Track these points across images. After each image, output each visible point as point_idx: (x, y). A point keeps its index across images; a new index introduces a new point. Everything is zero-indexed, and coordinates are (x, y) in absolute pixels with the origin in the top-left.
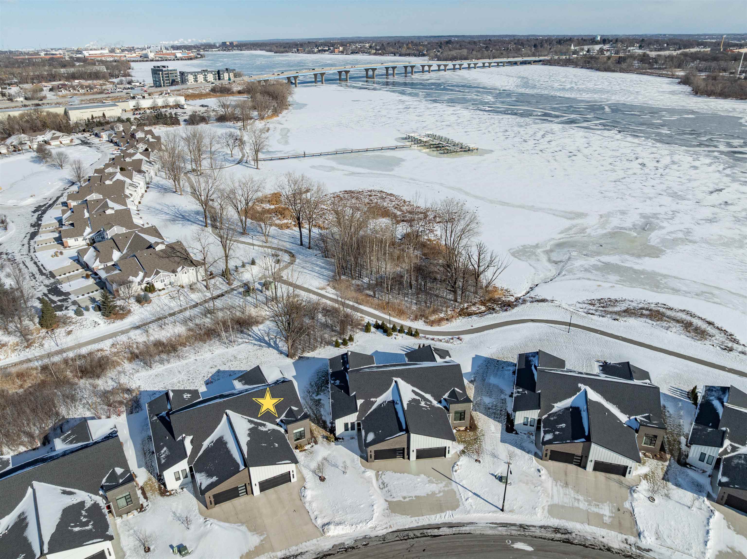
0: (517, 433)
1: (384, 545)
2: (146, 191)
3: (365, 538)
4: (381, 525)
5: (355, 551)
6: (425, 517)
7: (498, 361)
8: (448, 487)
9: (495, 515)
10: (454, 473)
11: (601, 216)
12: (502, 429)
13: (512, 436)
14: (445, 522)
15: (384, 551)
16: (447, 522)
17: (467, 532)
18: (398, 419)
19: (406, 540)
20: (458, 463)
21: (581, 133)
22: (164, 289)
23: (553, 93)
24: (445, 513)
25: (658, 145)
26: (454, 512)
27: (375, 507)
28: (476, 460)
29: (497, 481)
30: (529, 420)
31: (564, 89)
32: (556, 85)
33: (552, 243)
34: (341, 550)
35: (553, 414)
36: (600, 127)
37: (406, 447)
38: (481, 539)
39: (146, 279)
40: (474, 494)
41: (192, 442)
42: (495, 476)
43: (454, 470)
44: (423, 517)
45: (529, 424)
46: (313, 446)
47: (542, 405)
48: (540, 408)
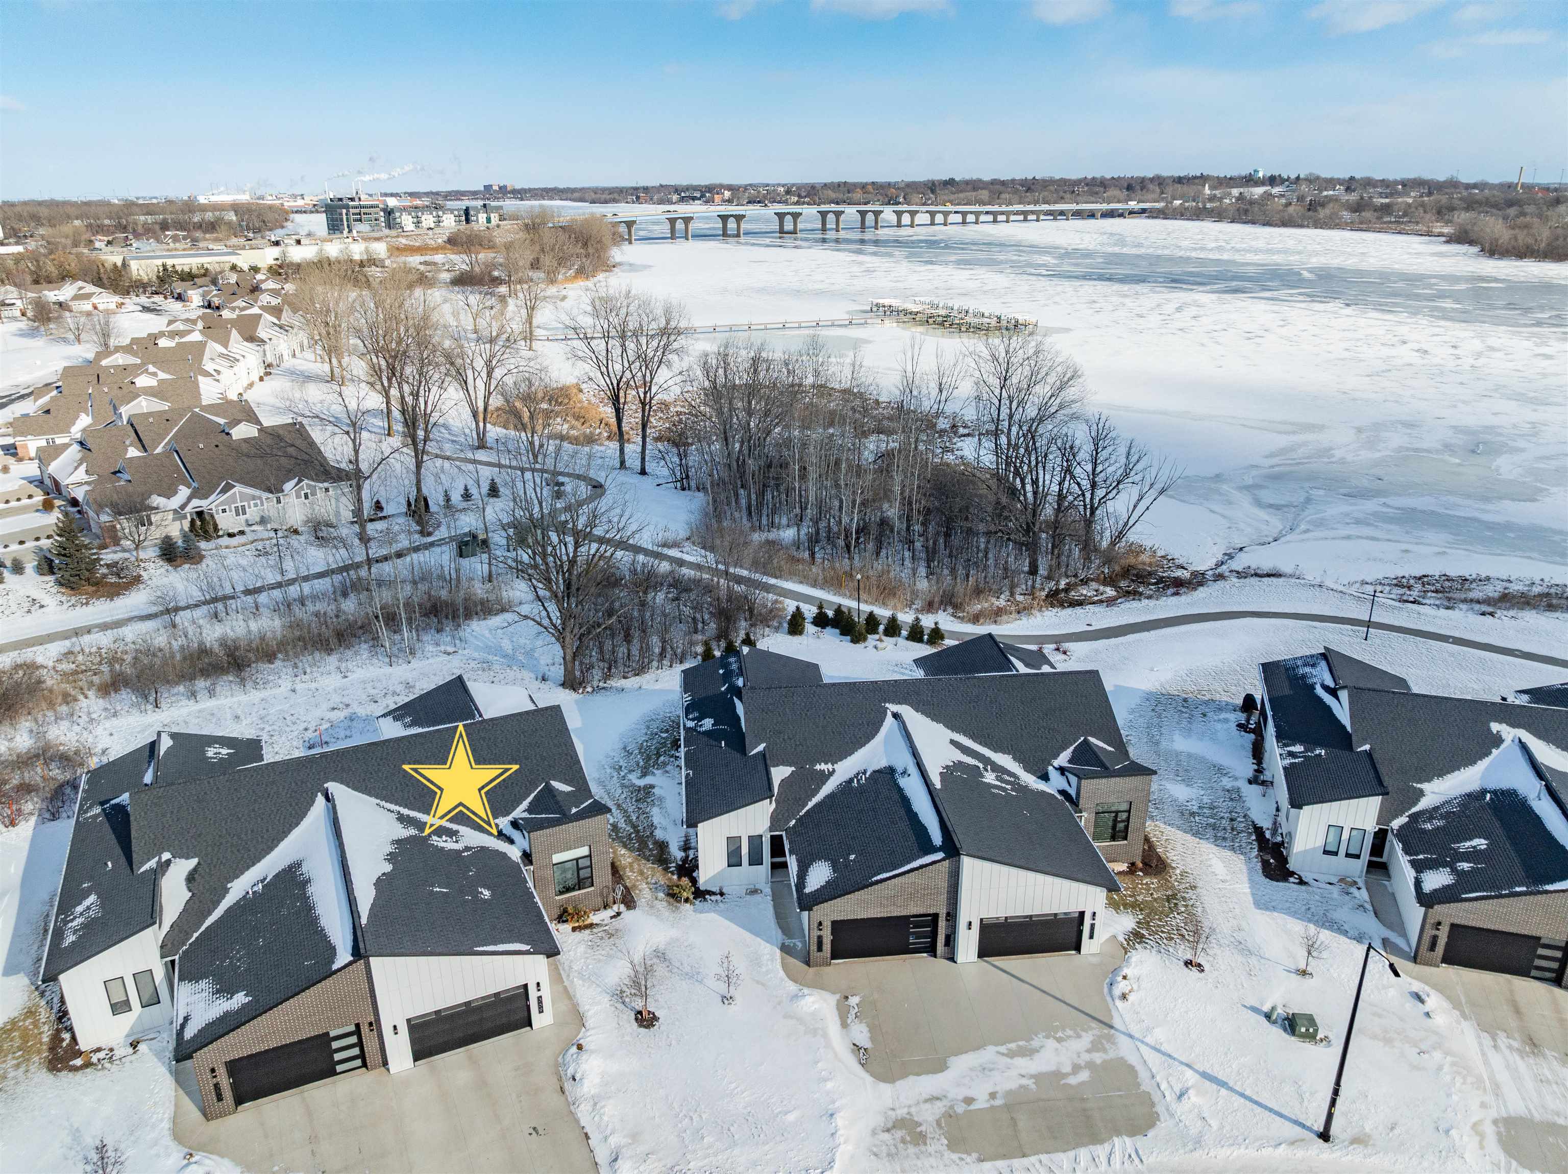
0: (1302, 882)
2: (261, 379)
6: (1033, 1159)
7: (1185, 699)
8: (1105, 1051)
9: (1300, 1153)
10: (1119, 1003)
11: (1359, 430)
12: (1251, 870)
13: (1288, 889)
18: (913, 817)
20: (1126, 971)
21: (1262, 306)
22: (242, 533)
23: (1181, 253)
24: (1107, 1146)
25: (1442, 323)
26: (1140, 1141)
27: (841, 1119)
28: (1188, 963)
29: (1277, 1033)
30: (1345, 836)
31: (1203, 249)
32: (1185, 244)
33: (1254, 472)
35: (1430, 814)
36: (1301, 298)
37: (943, 912)
39: (195, 502)
40: (1205, 1075)
41: (191, 879)
42: (1268, 1016)
43: (1117, 992)
44: (1025, 1161)
45: (1342, 852)
46: (618, 914)
47: (1386, 781)
48: (1385, 793)
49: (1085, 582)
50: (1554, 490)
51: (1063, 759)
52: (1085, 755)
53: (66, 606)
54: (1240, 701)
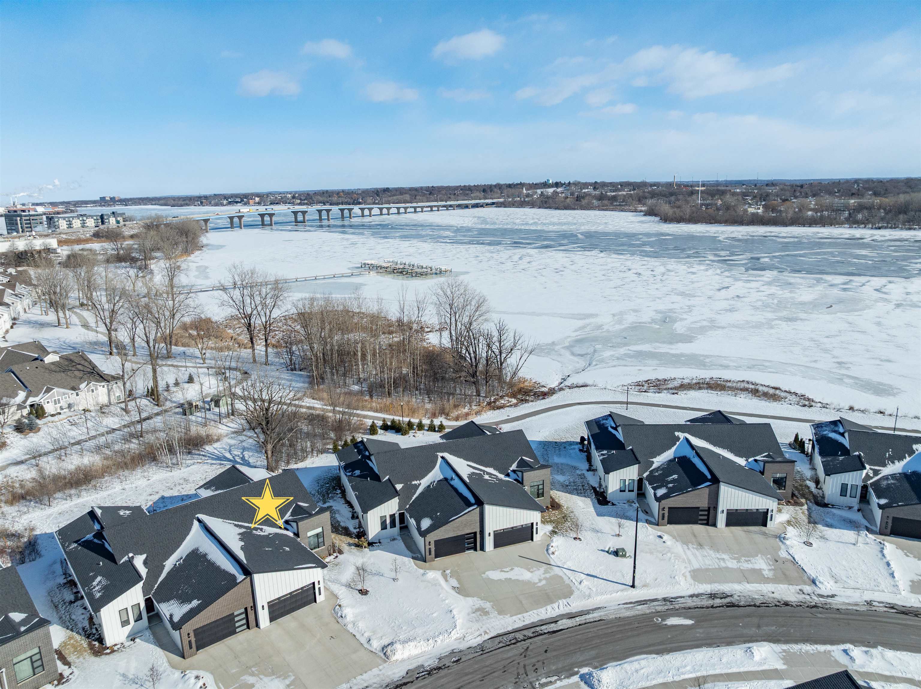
0: (613, 504)
1: (485, 656)
3: (453, 652)
4: (472, 633)
5: (442, 672)
6: (531, 612)
7: (556, 442)
8: (549, 573)
9: (625, 593)
10: (552, 556)
11: (614, 315)
12: (593, 503)
13: (609, 508)
14: (561, 613)
15: (487, 663)
16: (564, 613)
17: (597, 619)
18: (460, 495)
19: (514, 644)
20: (552, 544)
21: (561, 254)
22: (58, 414)
23: (516, 227)
24: (557, 604)
25: (646, 259)
26: (568, 600)
27: (455, 612)
28: (575, 538)
29: (612, 557)
30: (627, 483)
31: (527, 224)
32: (518, 221)
33: (569, 340)
34: (421, 675)
35: (657, 469)
36: (579, 249)
37: (478, 530)
38: (620, 623)
39: (31, 399)
40: (588, 575)
41: (145, 563)
42: (608, 552)
43: (550, 552)
44: (528, 613)
45: (627, 490)
46: (337, 557)
47: (639, 459)
48: (639, 463)
49: (502, 397)
50: (699, 336)
51: (514, 467)
52: (523, 464)
54: (579, 440)
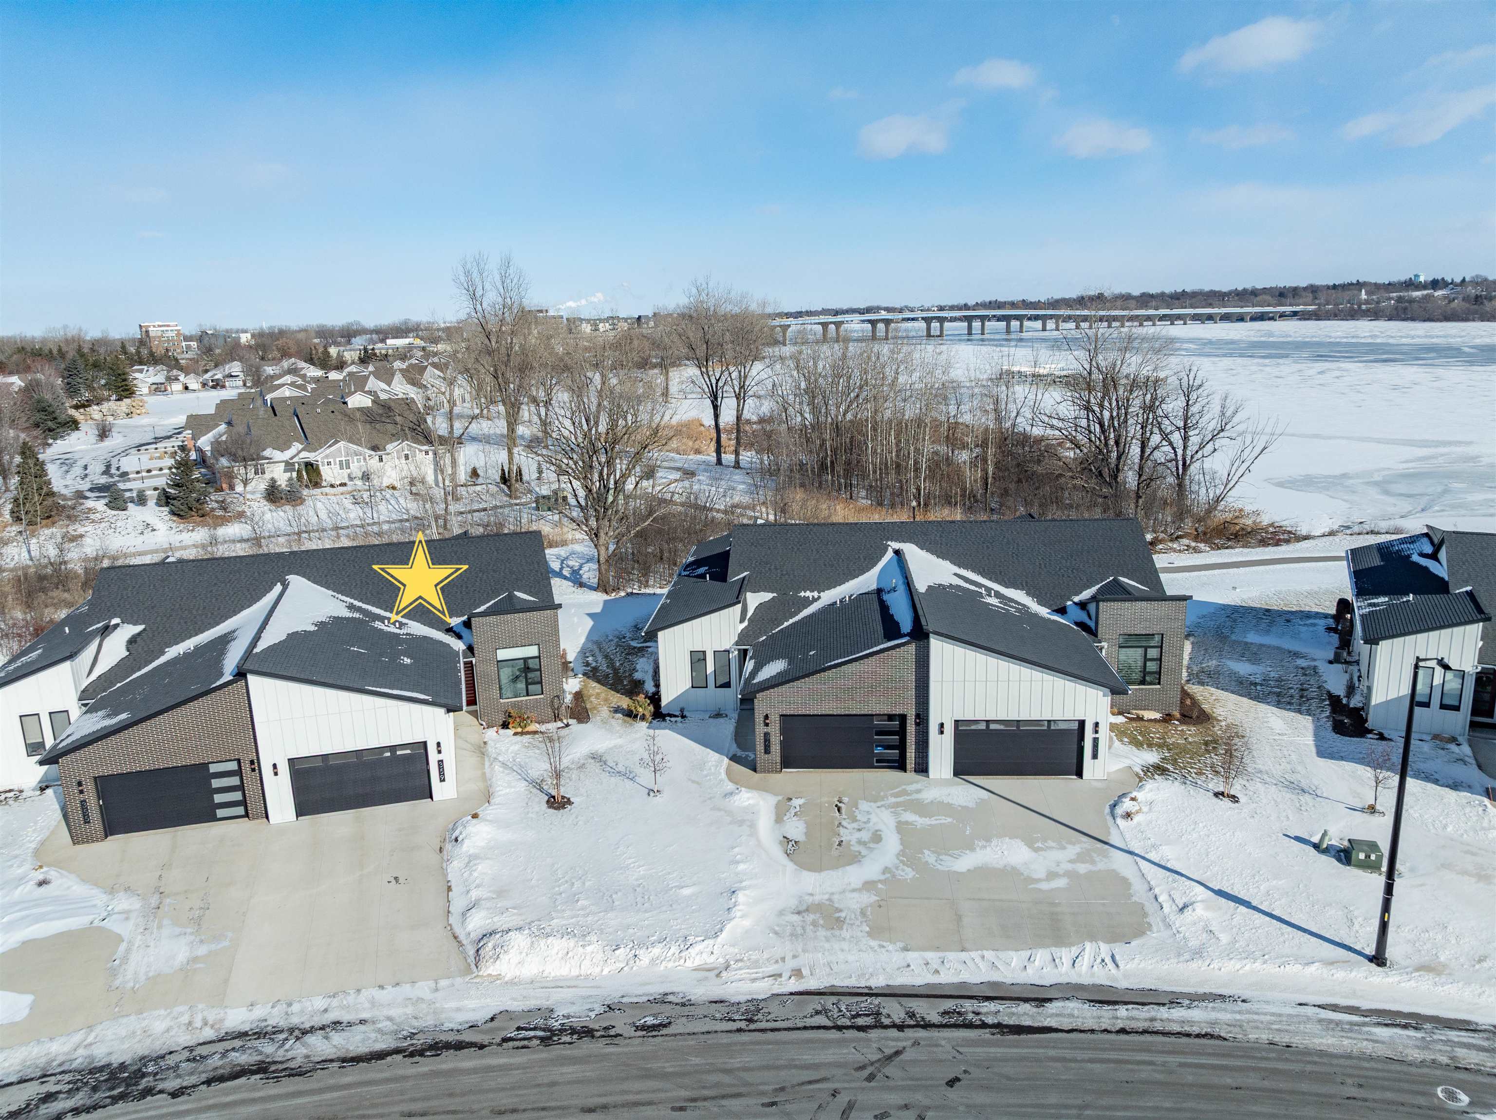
0: (1382, 737)
1: (745, 1037)
3: (662, 1000)
4: (756, 964)
5: (587, 1046)
6: (974, 954)
10: (1119, 821)
12: (1318, 728)
14: (1074, 979)
15: (736, 1062)
16: (1086, 981)
19: (861, 1029)
20: (1137, 795)
22: (343, 485)
24: (1075, 950)
26: (1119, 949)
27: (741, 897)
28: (1219, 794)
29: (1329, 863)
30: (1438, 681)
34: (524, 1034)
37: (911, 713)
39: (304, 454)
41: (132, 641)
42: (1316, 846)
44: (964, 955)
45: (1436, 701)
46: (567, 725)
47: (1489, 610)
48: (1488, 619)
51: (1086, 595)
52: (1110, 590)
53: (173, 531)
54: (1333, 611)
